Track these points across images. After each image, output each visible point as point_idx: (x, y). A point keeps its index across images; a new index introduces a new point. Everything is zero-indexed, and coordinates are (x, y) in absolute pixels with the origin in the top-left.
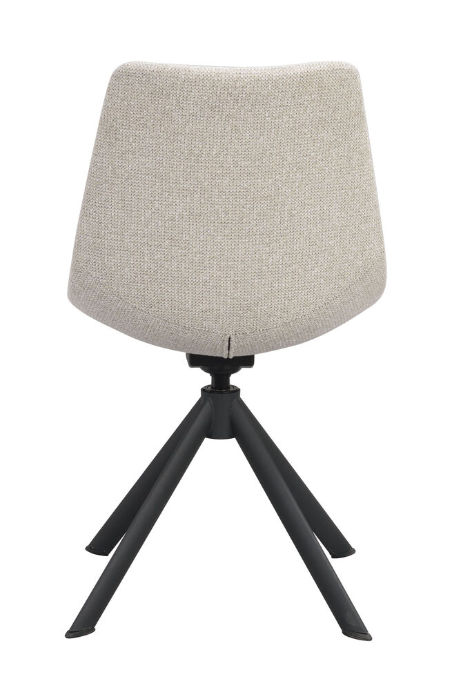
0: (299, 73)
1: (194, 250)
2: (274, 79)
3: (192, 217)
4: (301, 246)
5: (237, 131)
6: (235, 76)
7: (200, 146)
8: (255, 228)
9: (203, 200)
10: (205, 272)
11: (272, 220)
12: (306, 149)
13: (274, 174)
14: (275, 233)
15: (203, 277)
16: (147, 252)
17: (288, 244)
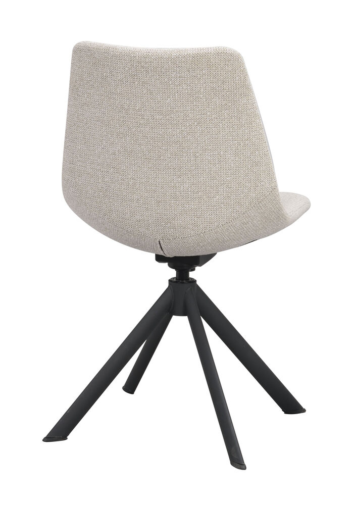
0: (191, 54)
1: (129, 176)
2: (173, 57)
3: (126, 153)
4: (205, 179)
5: (151, 93)
6: (145, 54)
7: (128, 103)
8: (169, 164)
9: (133, 141)
10: (137, 193)
11: (182, 159)
12: (203, 109)
13: (180, 125)
14: (184, 169)
15: (136, 197)
16: (100, 176)
17: (195, 177)
